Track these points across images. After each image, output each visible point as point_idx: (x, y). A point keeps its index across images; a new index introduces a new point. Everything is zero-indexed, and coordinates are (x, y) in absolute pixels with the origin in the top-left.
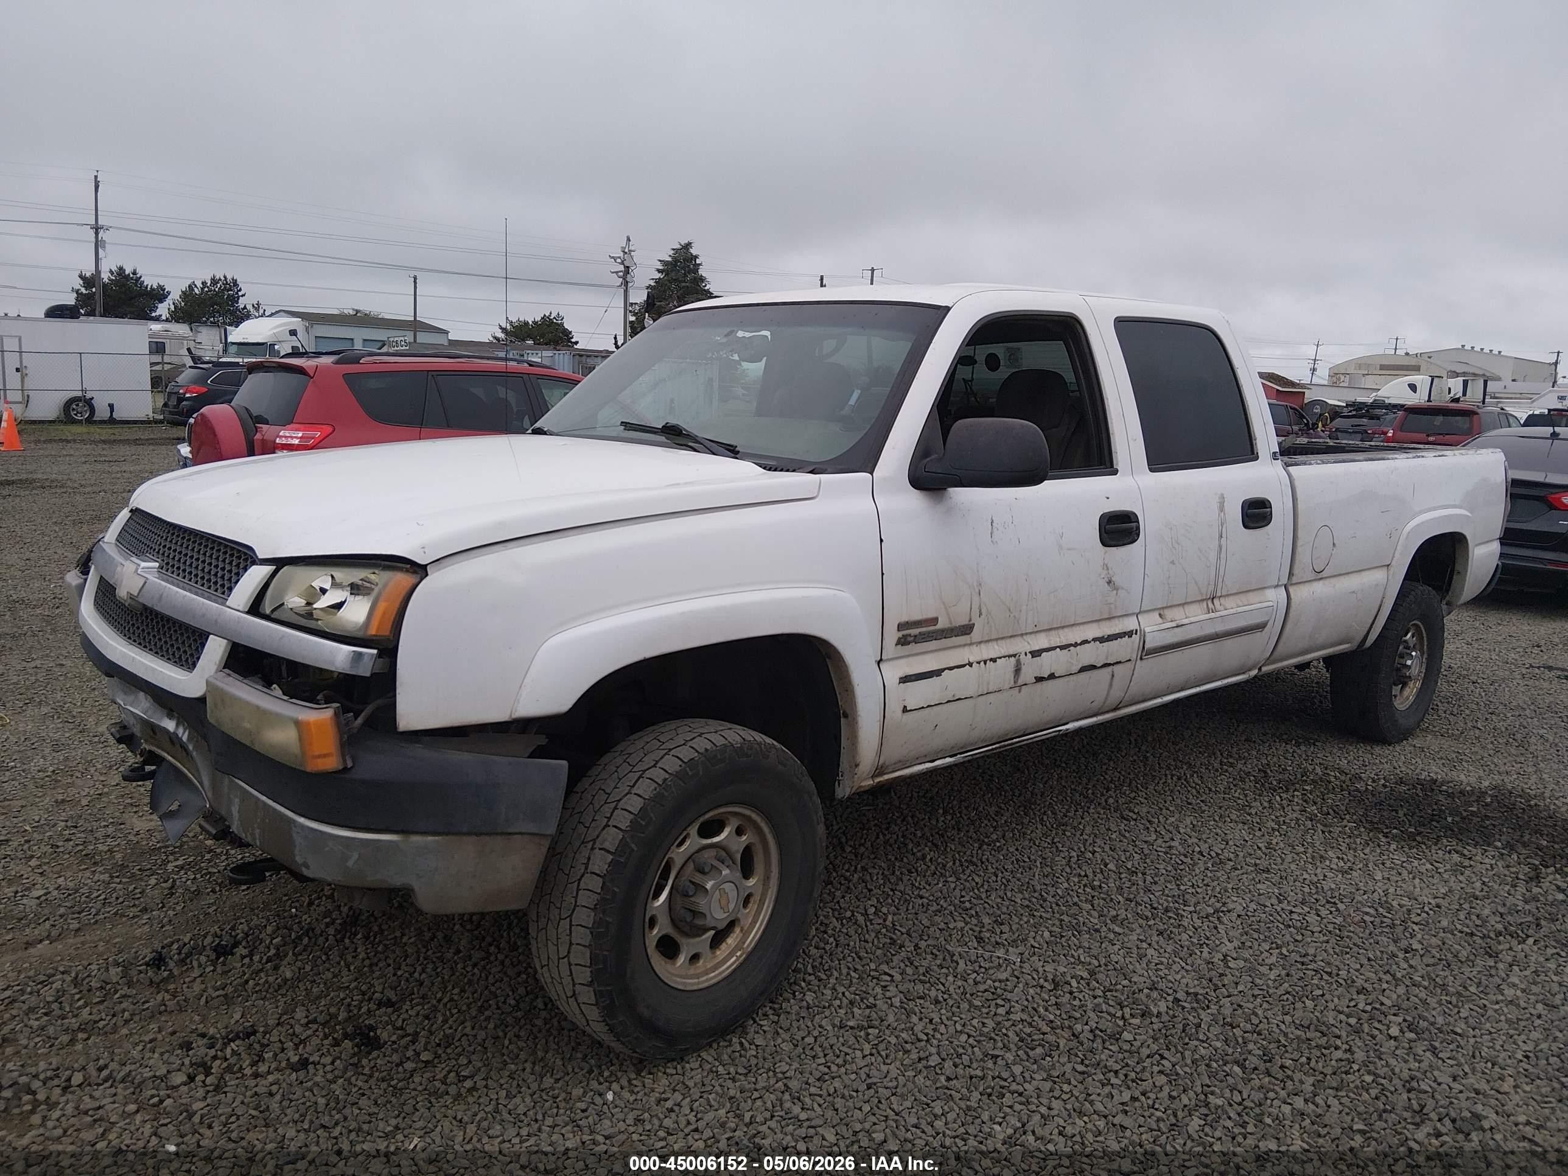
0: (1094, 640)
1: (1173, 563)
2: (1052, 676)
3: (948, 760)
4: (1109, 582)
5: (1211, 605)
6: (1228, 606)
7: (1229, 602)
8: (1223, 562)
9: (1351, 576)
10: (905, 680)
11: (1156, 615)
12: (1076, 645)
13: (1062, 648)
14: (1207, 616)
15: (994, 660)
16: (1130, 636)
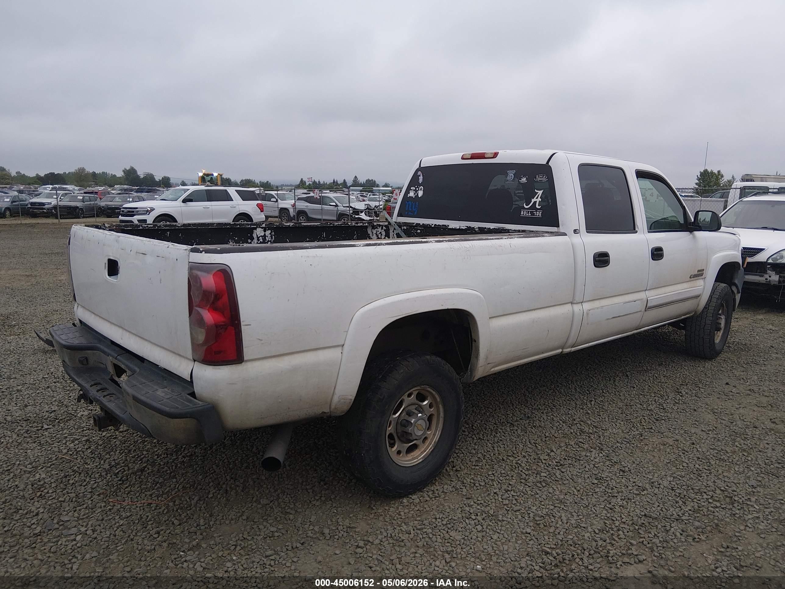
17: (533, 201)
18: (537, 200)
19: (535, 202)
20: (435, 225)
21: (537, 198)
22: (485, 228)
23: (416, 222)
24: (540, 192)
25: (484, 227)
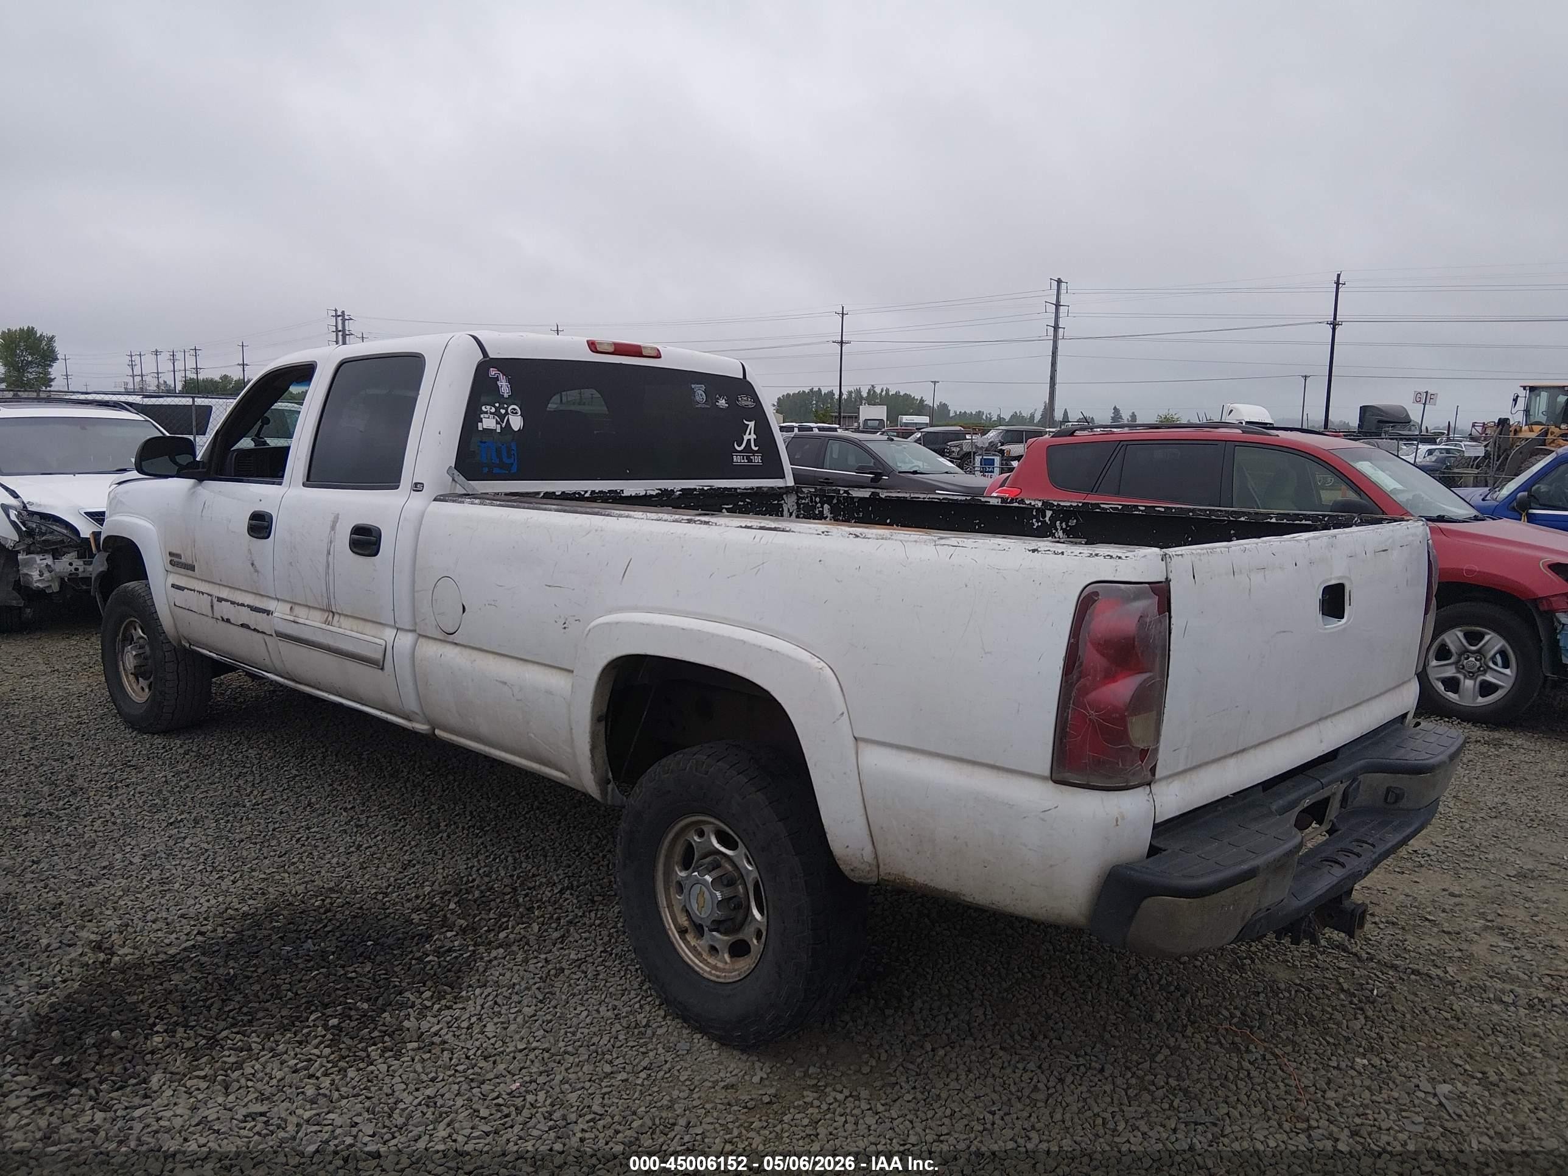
0: (248, 606)
1: (291, 563)
2: (228, 621)
3: (214, 655)
4: (253, 564)
5: (330, 618)
6: (343, 626)
7: (346, 623)
8: (331, 578)
9: (506, 659)
10: (173, 586)
11: (289, 606)
12: (238, 604)
13: (233, 603)
14: (324, 626)
15: (203, 593)
16: (268, 615)
17: (746, 437)
18: (750, 436)
19: (749, 440)
20: (593, 492)
21: (750, 434)
22: (695, 489)
23: (546, 490)
24: (752, 424)
25: (692, 487)
